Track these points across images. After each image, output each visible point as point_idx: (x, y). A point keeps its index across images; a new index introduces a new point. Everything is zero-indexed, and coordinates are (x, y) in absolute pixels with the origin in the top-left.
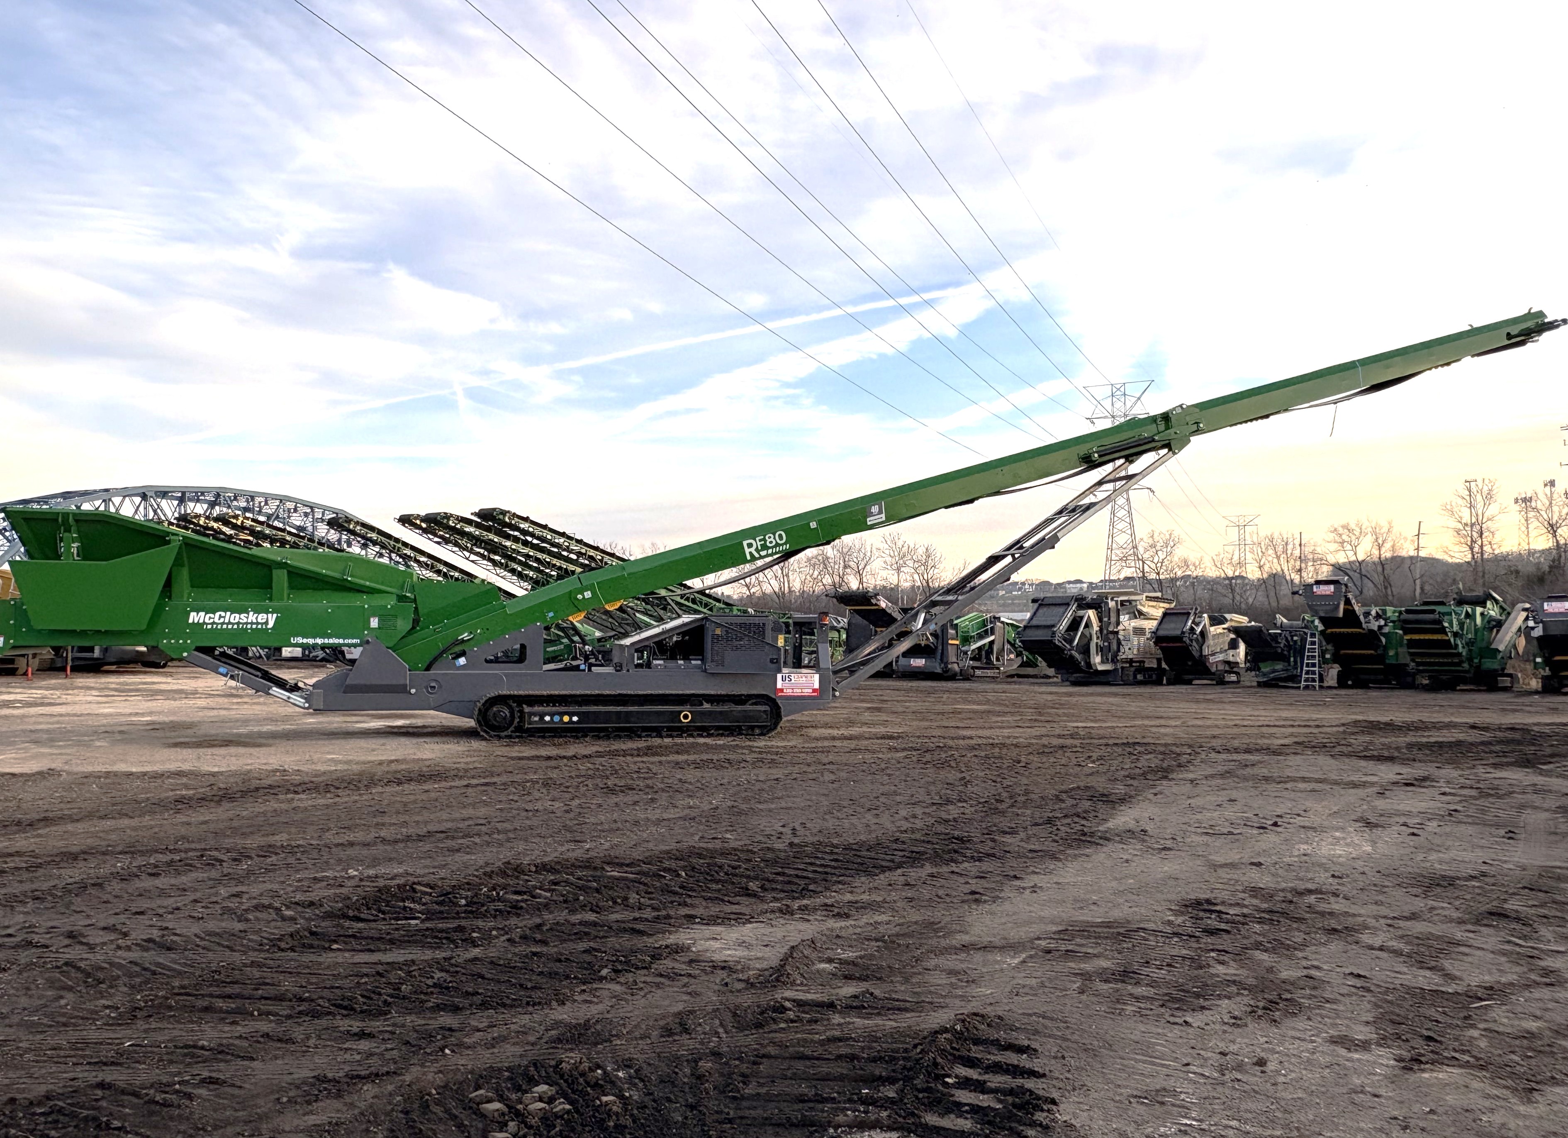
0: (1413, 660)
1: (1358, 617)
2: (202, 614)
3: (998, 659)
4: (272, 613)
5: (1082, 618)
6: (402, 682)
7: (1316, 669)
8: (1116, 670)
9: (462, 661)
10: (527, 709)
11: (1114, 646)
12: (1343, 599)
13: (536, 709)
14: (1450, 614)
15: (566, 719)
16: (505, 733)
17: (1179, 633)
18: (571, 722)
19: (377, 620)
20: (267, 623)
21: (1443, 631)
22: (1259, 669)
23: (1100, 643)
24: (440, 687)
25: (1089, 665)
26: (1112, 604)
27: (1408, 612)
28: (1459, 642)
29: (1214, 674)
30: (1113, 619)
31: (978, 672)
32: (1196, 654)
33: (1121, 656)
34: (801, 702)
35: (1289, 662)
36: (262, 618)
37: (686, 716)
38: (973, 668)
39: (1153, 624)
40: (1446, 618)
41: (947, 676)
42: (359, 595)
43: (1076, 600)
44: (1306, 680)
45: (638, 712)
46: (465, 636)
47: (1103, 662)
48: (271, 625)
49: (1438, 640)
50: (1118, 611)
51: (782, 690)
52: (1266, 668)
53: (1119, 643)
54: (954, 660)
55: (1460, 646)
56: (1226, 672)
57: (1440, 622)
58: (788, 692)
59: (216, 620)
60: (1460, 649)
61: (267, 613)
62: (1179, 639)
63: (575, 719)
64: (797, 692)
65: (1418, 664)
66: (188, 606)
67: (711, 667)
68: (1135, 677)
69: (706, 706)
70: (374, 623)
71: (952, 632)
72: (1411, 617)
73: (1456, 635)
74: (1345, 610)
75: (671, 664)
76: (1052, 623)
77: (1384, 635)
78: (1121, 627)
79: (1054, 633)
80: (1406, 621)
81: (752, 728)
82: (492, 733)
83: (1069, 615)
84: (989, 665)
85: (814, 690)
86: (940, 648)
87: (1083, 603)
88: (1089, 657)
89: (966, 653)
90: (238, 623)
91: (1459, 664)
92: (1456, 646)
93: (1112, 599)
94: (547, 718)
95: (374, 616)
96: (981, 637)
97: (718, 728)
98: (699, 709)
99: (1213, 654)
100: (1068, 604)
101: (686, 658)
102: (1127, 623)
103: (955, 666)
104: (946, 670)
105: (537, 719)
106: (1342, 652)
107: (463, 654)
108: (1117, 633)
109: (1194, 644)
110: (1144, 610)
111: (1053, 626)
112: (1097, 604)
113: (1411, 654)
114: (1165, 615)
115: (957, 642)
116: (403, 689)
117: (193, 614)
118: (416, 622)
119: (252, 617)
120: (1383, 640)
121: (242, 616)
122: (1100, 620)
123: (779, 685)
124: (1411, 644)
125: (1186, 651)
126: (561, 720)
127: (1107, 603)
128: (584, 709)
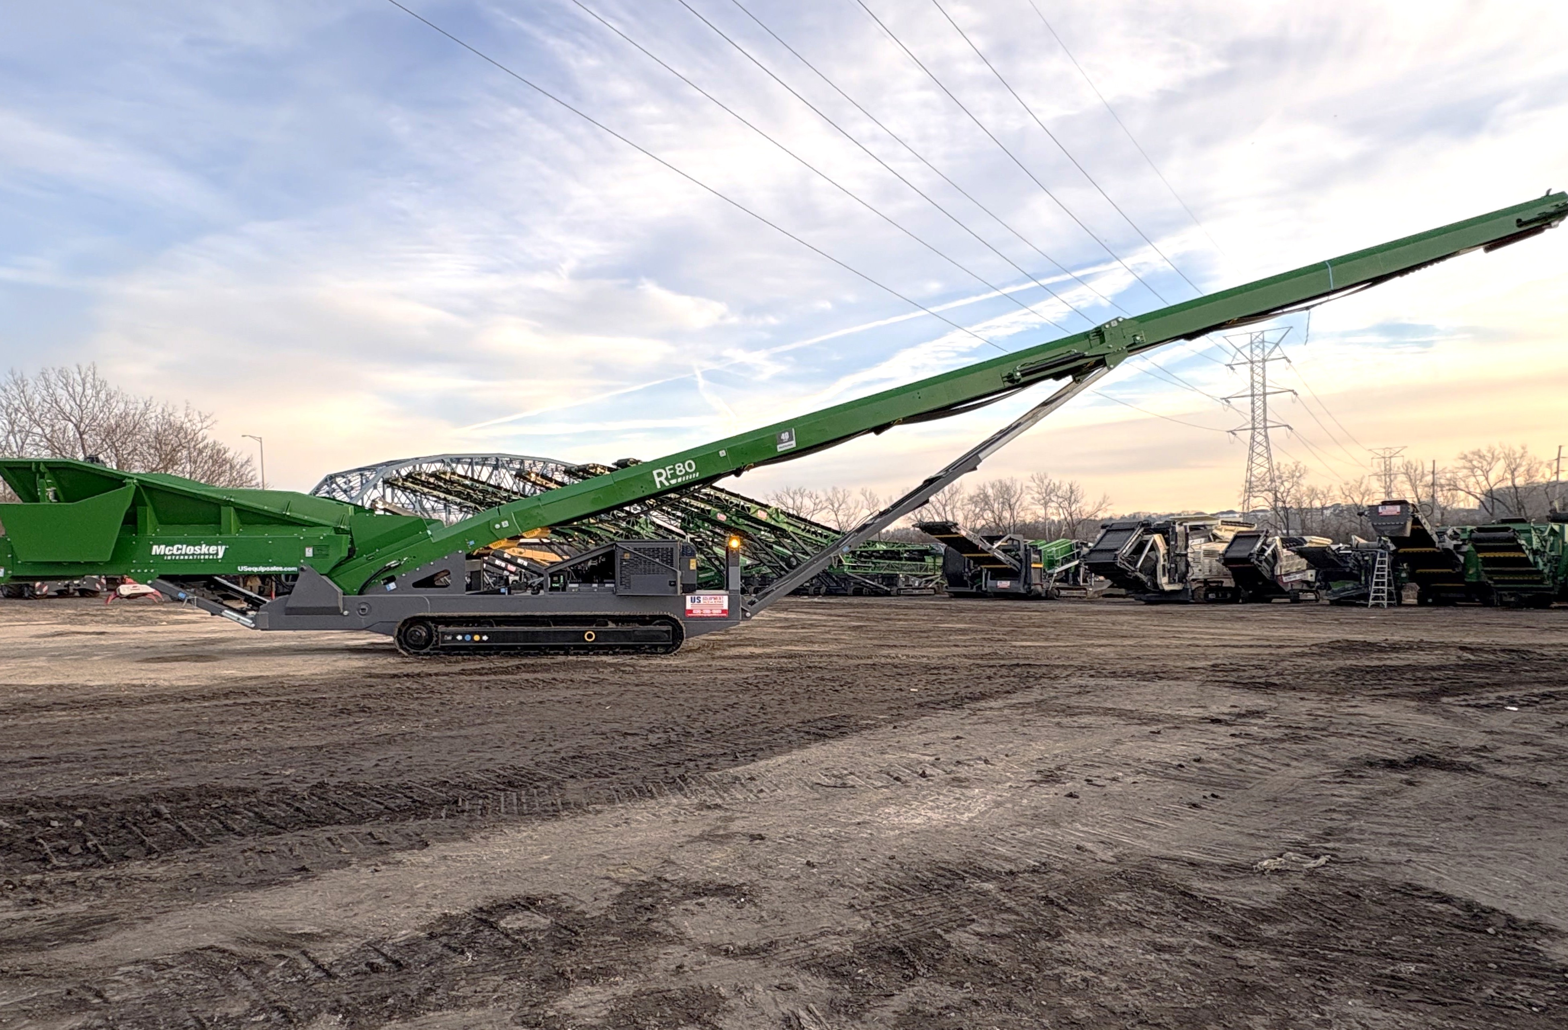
0: (1491, 579)
1: (1429, 537)
2: (163, 547)
3: (1085, 581)
4: (221, 545)
5: (1147, 541)
6: (334, 605)
7: (1385, 588)
8: (1185, 590)
9: (392, 586)
10: (441, 628)
11: (1182, 567)
12: (1411, 519)
13: (452, 629)
14: (1529, 532)
15: (477, 638)
16: (424, 651)
17: (1246, 554)
18: (481, 641)
19: (311, 550)
20: (217, 554)
21: (1519, 548)
22: (1330, 588)
23: (1167, 565)
24: (370, 608)
25: (1156, 585)
26: (1178, 529)
27: (1480, 530)
28: (1539, 560)
29: (1288, 593)
30: (1181, 543)
31: (1063, 593)
32: (1267, 575)
33: (1190, 577)
34: (707, 623)
35: (1360, 580)
36: (213, 549)
37: (590, 635)
38: (1058, 589)
39: (1221, 547)
40: (1523, 535)
41: (1031, 596)
42: (294, 528)
43: (1143, 525)
44: (1375, 598)
45: (544, 632)
46: (393, 563)
47: (1170, 583)
48: (220, 555)
49: (1514, 558)
50: (1187, 535)
51: (691, 611)
52: (1336, 587)
53: (1188, 565)
54: (1038, 581)
55: (1541, 563)
56: (1301, 591)
57: (1514, 539)
58: (697, 612)
59: (175, 552)
60: (1541, 566)
61: (217, 545)
62: (1246, 560)
63: (485, 638)
64: (707, 612)
65: (1497, 582)
66: (150, 540)
67: (622, 591)
68: (1206, 595)
69: (611, 626)
70: (309, 552)
71: (1034, 556)
72: (1483, 535)
73: (1535, 552)
74: (1412, 530)
75: (585, 587)
76: (1115, 547)
77: (1462, 554)
78: (1189, 550)
79: (1116, 556)
80: (1477, 540)
81: (656, 647)
82: (412, 651)
83: (1134, 538)
84: (1076, 586)
85: (723, 611)
86: (1024, 570)
87: (1148, 527)
88: (1156, 577)
89: (1051, 575)
90: (193, 554)
91: (1541, 582)
92: (1536, 563)
93: (1181, 524)
94: (459, 637)
95: (309, 546)
96: (1067, 560)
97: (623, 647)
98: (603, 629)
99: (1288, 574)
100: (1133, 530)
101: (601, 582)
102: (1197, 544)
103: (1039, 588)
104: (1030, 591)
105: (450, 638)
106: (1418, 571)
107: (391, 579)
108: (1186, 555)
109: (1264, 564)
110: (1219, 533)
111: (1116, 550)
112: (1166, 529)
113: (1486, 572)
114: (1236, 538)
115: (1041, 566)
116: (336, 611)
117: (155, 547)
118: (352, 552)
119: (204, 549)
120: (1462, 558)
121: (197, 548)
122: (1167, 542)
123: (689, 606)
124: (1487, 562)
125: (1255, 572)
126: (472, 639)
127: (1174, 528)
128: (496, 628)
